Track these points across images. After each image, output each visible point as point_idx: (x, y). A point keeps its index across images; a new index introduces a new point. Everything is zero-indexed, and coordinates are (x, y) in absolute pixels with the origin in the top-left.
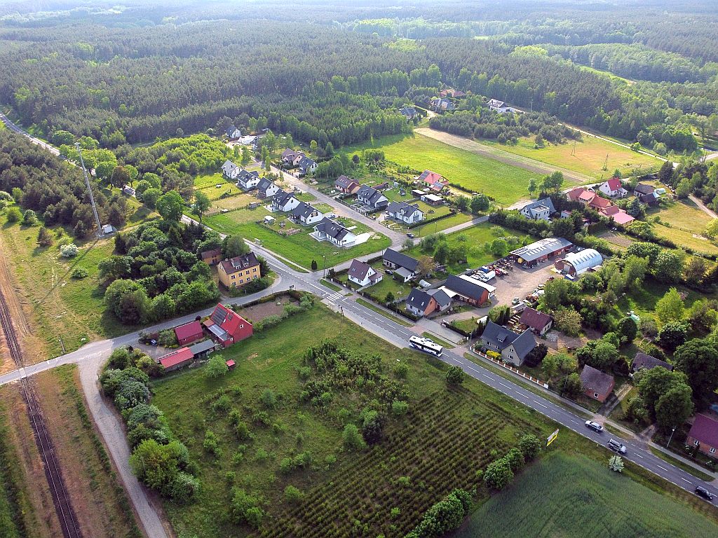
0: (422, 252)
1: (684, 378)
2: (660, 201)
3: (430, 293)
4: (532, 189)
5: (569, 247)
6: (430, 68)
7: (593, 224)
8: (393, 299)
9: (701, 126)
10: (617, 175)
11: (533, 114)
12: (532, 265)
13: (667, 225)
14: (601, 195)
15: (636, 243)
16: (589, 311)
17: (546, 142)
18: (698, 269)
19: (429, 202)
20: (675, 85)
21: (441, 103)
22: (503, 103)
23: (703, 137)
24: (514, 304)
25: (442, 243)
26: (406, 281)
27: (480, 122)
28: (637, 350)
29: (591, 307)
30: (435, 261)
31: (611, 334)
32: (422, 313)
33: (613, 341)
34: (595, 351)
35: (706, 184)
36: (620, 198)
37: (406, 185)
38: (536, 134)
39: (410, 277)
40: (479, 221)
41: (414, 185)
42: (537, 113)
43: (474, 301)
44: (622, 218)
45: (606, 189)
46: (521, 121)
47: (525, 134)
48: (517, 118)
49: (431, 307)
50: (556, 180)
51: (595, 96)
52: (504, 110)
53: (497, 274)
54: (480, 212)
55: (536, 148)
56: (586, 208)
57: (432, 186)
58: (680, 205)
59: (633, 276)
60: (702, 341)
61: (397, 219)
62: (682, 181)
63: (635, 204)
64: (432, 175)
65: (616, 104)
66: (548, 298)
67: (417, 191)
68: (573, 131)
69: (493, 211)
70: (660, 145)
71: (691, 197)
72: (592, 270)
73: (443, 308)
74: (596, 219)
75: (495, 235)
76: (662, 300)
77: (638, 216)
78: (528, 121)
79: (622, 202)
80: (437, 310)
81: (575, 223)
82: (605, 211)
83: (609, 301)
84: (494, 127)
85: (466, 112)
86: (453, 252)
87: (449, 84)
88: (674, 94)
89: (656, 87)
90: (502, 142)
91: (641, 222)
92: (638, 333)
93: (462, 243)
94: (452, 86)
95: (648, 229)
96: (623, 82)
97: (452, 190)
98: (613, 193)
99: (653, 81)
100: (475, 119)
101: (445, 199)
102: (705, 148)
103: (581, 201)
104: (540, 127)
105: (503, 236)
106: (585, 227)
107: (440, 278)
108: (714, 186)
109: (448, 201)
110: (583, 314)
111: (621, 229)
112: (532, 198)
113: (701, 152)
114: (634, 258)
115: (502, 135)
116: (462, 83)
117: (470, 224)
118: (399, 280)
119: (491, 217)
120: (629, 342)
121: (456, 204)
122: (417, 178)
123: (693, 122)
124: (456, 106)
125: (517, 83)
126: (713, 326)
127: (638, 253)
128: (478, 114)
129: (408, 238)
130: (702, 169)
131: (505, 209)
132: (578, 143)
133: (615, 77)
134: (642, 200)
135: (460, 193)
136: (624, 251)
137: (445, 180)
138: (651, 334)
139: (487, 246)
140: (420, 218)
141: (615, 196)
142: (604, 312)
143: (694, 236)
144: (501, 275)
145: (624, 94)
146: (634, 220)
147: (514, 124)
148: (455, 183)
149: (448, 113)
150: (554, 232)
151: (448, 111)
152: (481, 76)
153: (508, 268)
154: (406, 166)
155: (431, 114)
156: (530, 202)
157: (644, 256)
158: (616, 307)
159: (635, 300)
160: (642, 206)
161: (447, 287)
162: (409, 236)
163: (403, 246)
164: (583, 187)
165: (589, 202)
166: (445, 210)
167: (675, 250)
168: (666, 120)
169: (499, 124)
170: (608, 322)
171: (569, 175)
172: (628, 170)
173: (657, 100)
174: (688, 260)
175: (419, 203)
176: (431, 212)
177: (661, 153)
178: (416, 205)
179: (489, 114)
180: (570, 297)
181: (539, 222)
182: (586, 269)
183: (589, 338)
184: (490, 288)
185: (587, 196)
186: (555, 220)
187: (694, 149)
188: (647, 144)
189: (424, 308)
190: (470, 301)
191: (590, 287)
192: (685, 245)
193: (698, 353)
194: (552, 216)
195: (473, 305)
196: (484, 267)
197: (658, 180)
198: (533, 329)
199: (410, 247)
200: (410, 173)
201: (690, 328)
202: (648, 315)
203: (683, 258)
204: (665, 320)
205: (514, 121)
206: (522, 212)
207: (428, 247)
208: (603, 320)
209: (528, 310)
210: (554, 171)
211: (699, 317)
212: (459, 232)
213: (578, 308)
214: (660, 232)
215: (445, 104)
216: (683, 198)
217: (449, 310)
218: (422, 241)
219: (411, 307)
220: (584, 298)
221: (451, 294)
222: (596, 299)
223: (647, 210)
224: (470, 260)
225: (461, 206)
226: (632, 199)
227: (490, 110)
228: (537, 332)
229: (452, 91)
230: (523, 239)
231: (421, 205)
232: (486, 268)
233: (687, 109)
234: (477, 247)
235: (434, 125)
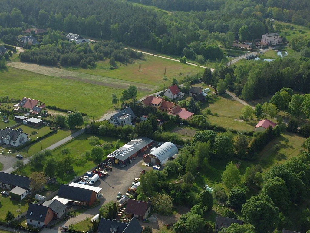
0: (33, 170)
1: (252, 228)
2: (208, 98)
3: (46, 204)
4: (115, 101)
5: (151, 143)
6: (13, 12)
7: (166, 122)
8: (13, 217)
9: (223, 40)
10: (175, 83)
11: (104, 42)
12: (126, 164)
13: (216, 115)
14: (166, 99)
15: (198, 132)
16: (176, 192)
17: (118, 63)
18: (243, 144)
19: (31, 125)
20: (200, 12)
21: (27, 39)
22: (78, 35)
23: (226, 48)
24: (118, 199)
25: (49, 158)
26: (22, 198)
27: (63, 53)
28: (216, 214)
29: (177, 188)
30: (46, 175)
31: (195, 207)
32: (42, 224)
33: (198, 212)
34: (187, 223)
35: (235, 81)
36: (181, 100)
37: (8, 113)
38: (109, 58)
39: (25, 195)
40: (77, 134)
41: (15, 112)
42: (107, 42)
43: (85, 203)
44: (185, 115)
45: (169, 94)
46: (96, 48)
47: (101, 59)
48: (92, 47)
49: (49, 217)
50: (131, 93)
51: (147, 25)
52: (81, 41)
53: (100, 177)
54: (76, 127)
55: (112, 69)
56: (158, 111)
57: (31, 111)
58: (222, 99)
59: (201, 158)
60: (257, 197)
61: (4, 144)
62: (219, 81)
63: (192, 103)
64: (30, 101)
65: (163, 30)
66: (144, 187)
67: (19, 117)
68: (136, 52)
69: (87, 124)
70: (200, 57)
71: (228, 92)
72: (171, 159)
73: (60, 215)
74: (167, 118)
75: (92, 144)
76: (225, 172)
77: (195, 111)
78: (101, 48)
79: (182, 102)
80: (55, 218)
81: (152, 123)
82: (172, 111)
83: (188, 180)
84: (75, 56)
85: (49, 45)
86: (60, 164)
87: (31, 23)
88: (201, 19)
89: (188, 15)
90: (84, 67)
91: (199, 116)
92: (214, 201)
93: (66, 156)
94: (34, 25)
95: (204, 120)
96: (165, 13)
97: (50, 112)
98: (175, 96)
99: (185, 11)
100: (58, 50)
101: (45, 120)
102: (229, 55)
103: (153, 106)
104: (111, 52)
105: (98, 143)
106: (160, 126)
107: (52, 190)
108: (240, 82)
109: (48, 122)
110: (173, 196)
111: (186, 123)
112: (116, 109)
113: (227, 59)
114: (200, 144)
115: (82, 61)
116: (42, 22)
117: (70, 138)
118: (16, 199)
119: (86, 129)
120: (210, 209)
121: (55, 123)
122: (17, 105)
123: (217, 38)
124: (41, 41)
125: (87, 20)
126: (262, 184)
127: (201, 139)
128: (60, 47)
129: (17, 160)
130: (230, 71)
131: (97, 121)
132: (142, 61)
133: (159, 10)
134: (196, 99)
135: (57, 113)
136: (191, 139)
137: (42, 104)
138: (223, 200)
139: (88, 154)
140: (26, 140)
141: (177, 98)
142: (187, 190)
143: (235, 120)
144: (103, 177)
145: (168, 22)
146: (194, 115)
147: (90, 51)
148: (51, 105)
149: (35, 48)
150: (138, 133)
151: (34, 46)
152: (57, 16)
153: (108, 170)
154: (5, 96)
155: (20, 50)
156: (115, 113)
157: (206, 141)
158: (195, 184)
159: (207, 176)
160: (197, 104)
161: (60, 196)
162: (18, 157)
163: (14, 168)
164: (152, 95)
165: (159, 106)
166: (47, 130)
167: (226, 133)
168: (200, 38)
169: (79, 52)
170: (192, 197)
171: (140, 87)
172: (182, 78)
173: (191, 24)
174: (236, 139)
175: (23, 127)
176: (34, 133)
177: (201, 63)
178: (20, 129)
179: (68, 45)
180: (160, 183)
181: (125, 127)
182: (167, 159)
183: (181, 213)
184: (97, 189)
185: (157, 101)
186: (137, 124)
187: (222, 57)
188: (191, 57)
189: (43, 219)
190: (82, 203)
191: (173, 172)
192: (231, 128)
193: (256, 207)
194: (134, 121)
195: (85, 207)
196: (88, 173)
197: (203, 83)
198: (137, 216)
199: (21, 166)
200: (10, 102)
201: (248, 189)
202: (219, 186)
203: (231, 137)
204: (230, 187)
205: (90, 49)
206: (111, 121)
207: (37, 164)
208: (188, 197)
209: (131, 201)
210: (128, 85)
211: (252, 180)
212: (61, 146)
213: (168, 191)
214: (213, 121)
215: (30, 41)
216: (222, 93)
217: (66, 216)
218: (31, 160)
219: (31, 221)
220: (171, 182)
221: (65, 201)
222: (180, 181)
223: (201, 106)
224: (76, 169)
225: (60, 124)
226: (189, 99)
227: (69, 42)
228: (141, 218)
229: (35, 29)
230: (115, 143)
231: (25, 129)
232: (90, 173)
233: (211, 29)
234: (79, 157)
235: (24, 59)
